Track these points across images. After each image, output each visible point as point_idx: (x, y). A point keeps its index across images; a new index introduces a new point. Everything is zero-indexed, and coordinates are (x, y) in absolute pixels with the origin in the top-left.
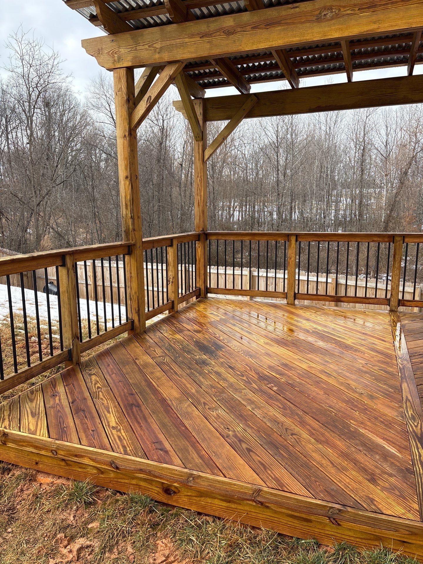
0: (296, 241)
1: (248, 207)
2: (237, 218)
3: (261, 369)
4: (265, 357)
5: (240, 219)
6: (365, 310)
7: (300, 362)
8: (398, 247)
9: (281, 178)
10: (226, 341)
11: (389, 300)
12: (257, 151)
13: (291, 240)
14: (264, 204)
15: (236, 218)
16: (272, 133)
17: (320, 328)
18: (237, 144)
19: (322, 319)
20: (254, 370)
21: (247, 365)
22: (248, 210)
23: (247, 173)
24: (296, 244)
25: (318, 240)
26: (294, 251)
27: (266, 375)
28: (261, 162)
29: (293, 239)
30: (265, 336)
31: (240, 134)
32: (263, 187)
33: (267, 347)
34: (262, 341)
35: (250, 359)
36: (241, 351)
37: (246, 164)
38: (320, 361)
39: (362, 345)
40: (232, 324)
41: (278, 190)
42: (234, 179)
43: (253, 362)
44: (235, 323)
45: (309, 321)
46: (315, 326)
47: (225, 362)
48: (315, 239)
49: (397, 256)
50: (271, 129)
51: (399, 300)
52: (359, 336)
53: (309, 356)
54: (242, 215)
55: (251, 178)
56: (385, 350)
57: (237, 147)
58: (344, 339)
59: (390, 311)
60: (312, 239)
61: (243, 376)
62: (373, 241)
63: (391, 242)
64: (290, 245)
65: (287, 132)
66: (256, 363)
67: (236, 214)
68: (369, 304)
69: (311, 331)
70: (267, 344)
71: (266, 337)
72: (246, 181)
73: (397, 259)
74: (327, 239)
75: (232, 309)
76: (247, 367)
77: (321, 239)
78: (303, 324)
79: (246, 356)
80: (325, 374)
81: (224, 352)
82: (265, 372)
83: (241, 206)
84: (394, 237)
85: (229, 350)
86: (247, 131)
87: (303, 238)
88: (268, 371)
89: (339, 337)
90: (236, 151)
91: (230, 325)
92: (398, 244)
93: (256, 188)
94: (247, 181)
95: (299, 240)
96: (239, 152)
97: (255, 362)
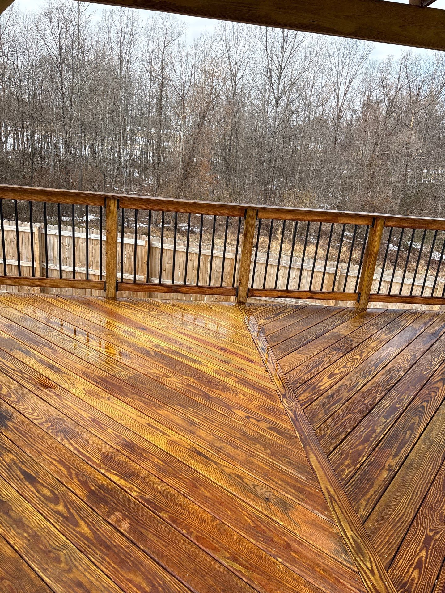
0: (118, 208)
1: (25, 134)
2: (12, 147)
3: (89, 469)
4: (91, 429)
5: (16, 148)
6: (209, 303)
7: (152, 434)
8: (250, 224)
9: (67, 103)
10: (14, 398)
11: (237, 290)
12: (34, 64)
13: (110, 206)
14: (46, 133)
15: (10, 147)
16: (53, 45)
17: (163, 344)
18: (7, 50)
19: (160, 324)
20: (77, 475)
21: (60, 462)
22: (25, 138)
23: (21, 90)
24: (116, 212)
25: (150, 208)
26: (114, 222)
27: (102, 487)
28: (40, 79)
29: (113, 205)
30: (84, 373)
31: (9, 37)
32: (43, 111)
33: (92, 401)
34: (80, 387)
35: (66, 443)
36: (46, 422)
37: (19, 78)
38: (181, 422)
39: (229, 375)
40: (22, 351)
41: (64, 118)
42: (4, 96)
43: (71, 448)
44: (28, 348)
45: (145, 332)
46: (156, 341)
47: (15, 463)
48: (144, 207)
49: (248, 235)
50: (51, 38)
51: (249, 290)
52: (217, 356)
53: (162, 412)
54: (18, 144)
55: (26, 97)
56: (259, 381)
57: (5, 54)
58: (200, 363)
59: (238, 303)
60: (140, 206)
61: (55, 500)
62: (221, 214)
63: (242, 216)
64: (108, 213)
65: (72, 46)
66: (79, 451)
67: (10, 141)
68: (213, 294)
69: (152, 353)
70: (90, 393)
71: (86, 375)
72: (20, 100)
73: (248, 239)
74: (161, 208)
75: (19, 314)
76: (61, 467)
77: (153, 207)
78: (138, 339)
79: (57, 436)
80: (198, 457)
81: (11, 431)
82: (99, 477)
83: (16, 132)
84: (246, 210)
85: (22, 424)
86: (20, 35)
87: (128, 204)
88: (103, 471)
89: (194, 361)
90: (5, 59)
91: (19, 355)
92: (250, 219)
93: (35, 112)
94: (23, 100)
95: (122, 206)
96: (9, 61)
97: (76, 449)
